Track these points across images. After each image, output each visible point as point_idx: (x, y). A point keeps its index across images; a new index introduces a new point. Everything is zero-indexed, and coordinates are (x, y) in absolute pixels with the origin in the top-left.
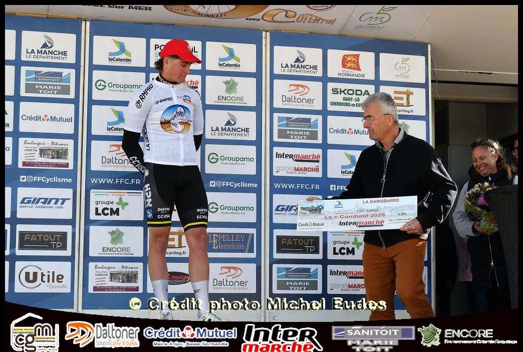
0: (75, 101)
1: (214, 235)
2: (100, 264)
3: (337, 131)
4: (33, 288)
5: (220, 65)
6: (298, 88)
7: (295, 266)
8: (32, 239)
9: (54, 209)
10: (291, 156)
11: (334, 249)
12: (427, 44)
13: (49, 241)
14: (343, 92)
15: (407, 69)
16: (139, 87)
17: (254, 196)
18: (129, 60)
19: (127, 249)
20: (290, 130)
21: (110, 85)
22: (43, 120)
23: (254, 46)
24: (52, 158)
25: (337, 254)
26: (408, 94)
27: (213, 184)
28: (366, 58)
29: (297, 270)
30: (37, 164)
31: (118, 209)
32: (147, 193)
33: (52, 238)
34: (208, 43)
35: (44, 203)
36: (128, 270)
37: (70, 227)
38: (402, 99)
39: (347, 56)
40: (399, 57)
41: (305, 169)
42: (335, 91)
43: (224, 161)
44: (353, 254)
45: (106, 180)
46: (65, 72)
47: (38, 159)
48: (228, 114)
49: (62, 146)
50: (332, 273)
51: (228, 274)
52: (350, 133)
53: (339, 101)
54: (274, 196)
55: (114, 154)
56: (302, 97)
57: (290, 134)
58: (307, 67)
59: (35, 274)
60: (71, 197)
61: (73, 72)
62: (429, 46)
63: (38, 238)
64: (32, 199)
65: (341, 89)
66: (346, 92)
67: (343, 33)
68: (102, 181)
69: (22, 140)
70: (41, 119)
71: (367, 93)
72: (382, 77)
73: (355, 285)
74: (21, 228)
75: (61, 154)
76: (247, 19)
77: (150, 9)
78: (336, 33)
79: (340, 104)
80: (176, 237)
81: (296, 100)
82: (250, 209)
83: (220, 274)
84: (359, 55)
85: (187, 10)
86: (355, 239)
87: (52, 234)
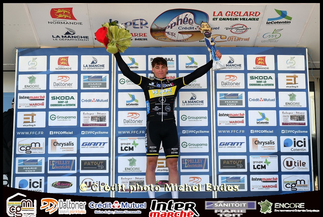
0: (109, 91)
2: (124, 177)
3: (254, 100)
4: (89, 190)
5: (186, 67)
6: (230, 77)
7: (231, 176)
8: (88, 164)
9: (99, 148)
10: (227, 115)
11: (254, 166)
12: (305, 48)
14: (257, 78)
15: (294, 63)
17: (207, 138)
18: (137, 67)
19: (138, 169)
20: (226, 101)
21: (127, 81)
22: (93, 101)
23: (205, 56)
24: (98, 121)
25: (256, 169)
26: (295, 77)
27: (184, 132)
28: (269, 59)
29: (232, 178)
30: (90, 125)
31: (133, 147)
33: (98, 164)
34: (179, 56)
35: (94, 145)
36: (139, 180)
37: (108, 157)
38: (291, 80)
39: (258, 58)
40: (288, 57)
41: (236, 122)
42: (252, 78)
43: (190, 119)
44: (265, 168)
46: (104, 75)
47: (90, 122)
48: (192, 93)
49: (103, 115)
50: (253, 179)
51: (194, 181)
52: (261, 101)
53: (254, 83)
54: (219, 137)
55: (130, 118)
56: (233, 82)
57: (227, 103)
58: (235, 65)
59: (90, 183)
60: (108, 142)
61: (108, 75)
62: (307, 49)
63: (91, 163)
64: (88, 143)
65: (255, 77)
66: (258, 78)
67: (255, 45)
68: (124, 132)
69: (82, 112)
70: (92, 101)
71: (270, 78)
72: (279, 69)
73: (267, 186)
74: (82, 159)
75: (102, 119)
76: (200, 41)
77: (146, 39)
78: (251, 46)
79: (255, 85)
80: (165, 161)
81: (229, 84)
82: (205, 145)
83: (189, 181)
84: (265, 57)
85: (166, 38)
86: (266, 160)
87: (98, 161)
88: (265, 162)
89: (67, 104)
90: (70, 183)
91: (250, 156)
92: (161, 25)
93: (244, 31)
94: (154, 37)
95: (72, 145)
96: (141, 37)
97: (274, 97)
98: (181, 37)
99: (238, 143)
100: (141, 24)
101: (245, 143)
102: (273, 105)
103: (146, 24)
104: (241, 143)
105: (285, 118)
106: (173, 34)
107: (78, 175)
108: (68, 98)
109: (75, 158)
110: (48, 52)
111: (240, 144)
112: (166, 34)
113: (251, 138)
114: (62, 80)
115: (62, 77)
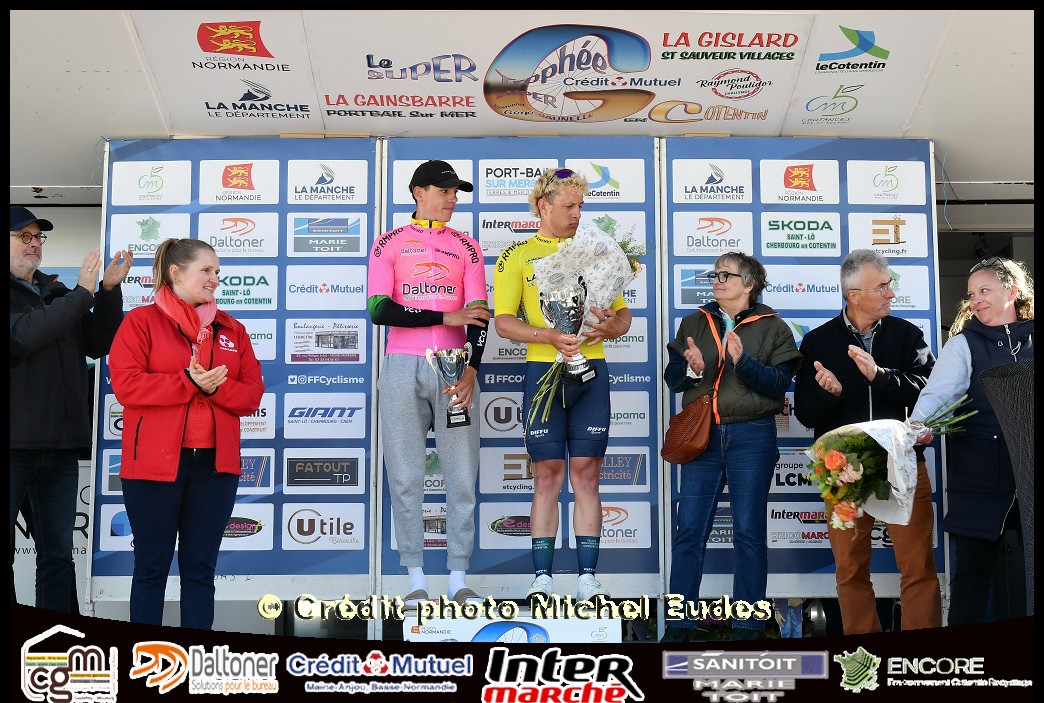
3: (779, 288)
4: (308, 543)
6: (712, 224)
8: (307, 469)
9: (338, 424)
12: (926, 142)
13: (332, 472)
14: (788, 225)
15: (895, 183)
17: (644, 395)
20: (701, 291)
22: (321, 291)
23: (641, 162)
24: (335, 347)
25: (783, 484)
26: (897, 225)
28: (825, 170)
30: (313, 357)
33: (336, 467)
34: (569, 162)
35: (324, 415)
37: (363, 450)
38: (886, 232)
39: (793, 168)
40: (878, 166)
42: (774, 226)
44: (810, 484)
46: (352, 217)
47: (313, 349)
49: (350, 330)
50: (775, 515)
51: (606, 518)
52: (801, 291)
53: (780, 242)
56: (719, 238)
57: (702, 296)
58: (727, 190)
59: (312, 522)
61: (363, 216)
62: (932, 145)
63: (315, 467)
64: (306, 410)
65: (783, 222)
66: (792, 226)
67: (784, 133)
69: (289, 322)
70: (318, 290)
71: (827, 226)
72: (852, 200)
73: (813, 533)
74: (290, 453)
75: (347, 340)
76: (625, 120)
77: (473, 114)
78: (773, 134)
79: (781, 245)
80: (523, 463)
81: (710, 242)
82: (639, 416)
84: (812, 166)
85: (529, 112)
87: (335, 461)
89: (248, 297)
90: (256, 523)
92: (515, 72)
93: (752, 89)
94: (494, 107)
95: (261, 414)
96: (458, 108)
98: (572, 107)
100: (458, 68)
102: (835, 302)
103: (472, 68)
106: (550, 99)
107: (278, 500)
108: (249, 281)
109: (270, 452)
110: (193, 151)
112: (530, 98)
114: (234, 229)
115: (235, 220)
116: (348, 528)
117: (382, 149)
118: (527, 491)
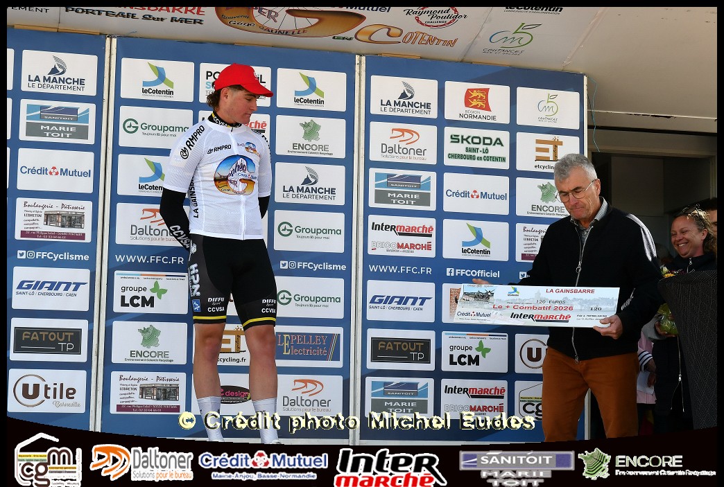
0: (95, 149)
1: (285, 336)
2: (126, 374)
3: (457, 194)
4: (33, 406)
5: (297, 101)
6: (403, 135)
7: (396, 380)
8: (33, 338)
9: (64, 297)
10: (393, 228)
11: (451, 356)
12: (582, 76)
13: (57, 341)
14: (466, 140)
15: (555, 109)
16: (184, 130)
17: (340, 282)
18: (171, 93)
19: (164, 354)
20: (392, 192)
21: (143, 126)
22: (51, 173)
23: (344, 75)
24: (63, 226)
25: (455, 364)
26: (556, 145)
27: (284, 265)
28: (499, 94)
29: (399, 386)
30: (41, 235)
31: (152, 298)
32: (193, 277)
33: (61, 337)
34: (280, 71)
35: (50, 288)
36: (165, 382)
37: (86, 322)
38: (547, 150)
39: (472, 90)
40: (543, 93)
41: (413, 246)
42: (455, 139)
43: (300, 234)
44: (478, 364)
45: (136, 258)
46: (82, 107)
47: (42, 227)
48: (307, 168)
49: (76, 210)
50: (448, 390)
51: (304, 390)
52: (475, 197)
53: (458, 153)
54: (369, 282)
55: (147, 222)
56: (409, 147)
57: (392, 197)
58: (417, 105)
59: (37, 387)
60: (88, 280)
61: (92, 107)
62: (585, 78)
63: (41, 336)
64: (34, 283)
65: (462, 136)
66: (470, 140)
67: (467, 59)
68: (131, 259)
70: (48, 173)
71: (499, 142)
72: (520, 121)
73: (479, 407)
74: (17, 322)
75: (74, 220)
76: (334, 38)
77: (201, 22)
78: (456, 59)
79: (461, 157)
80: (233, 338)
81: (401, 151)
82: (335, 300)
83: (293, 389)
84: (488, 89)
85: (251, 24)
86: (481, 343)
87: (60, 331)
88: (477, 349)
91: (444, 333)
93: (449, 20)
94: (221, 18)
96: (189, 16)
97: (506, 190)
99: (415, 299)
101: (433, 300)
102: (502, 208)
104: (424, 300)
105: (529, 242)
111: (419, 301)
113: (446, 288)
116: (71, 393)
117: (112, 45)
118: (234, 364)
